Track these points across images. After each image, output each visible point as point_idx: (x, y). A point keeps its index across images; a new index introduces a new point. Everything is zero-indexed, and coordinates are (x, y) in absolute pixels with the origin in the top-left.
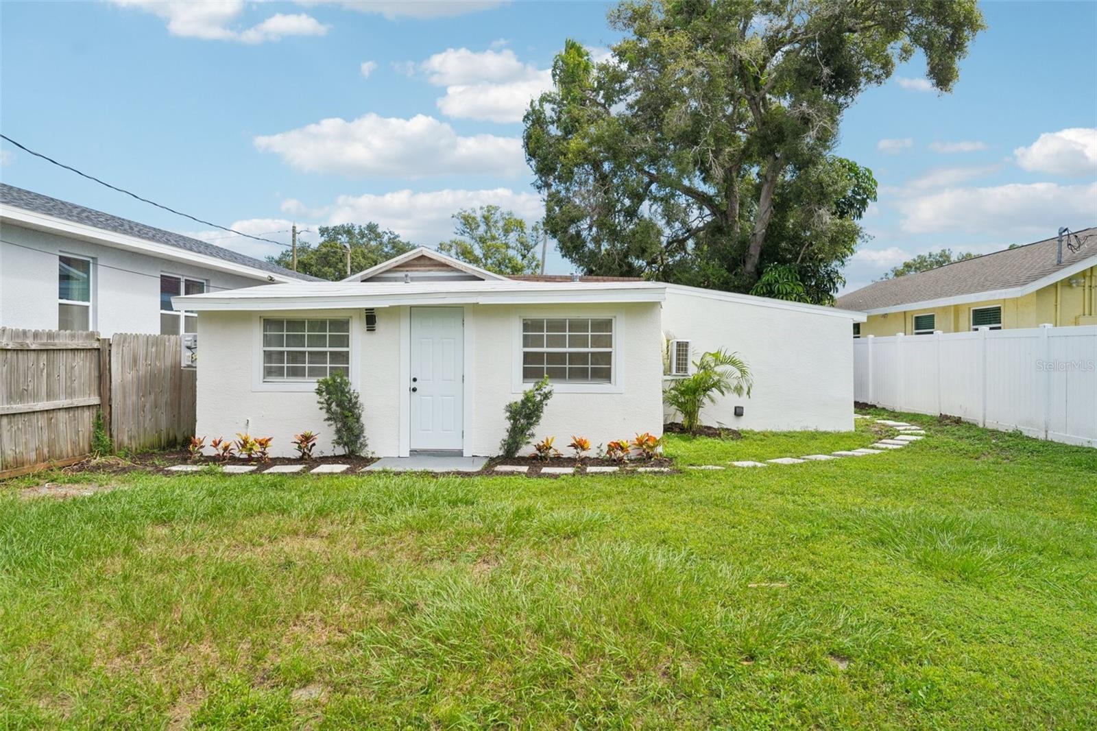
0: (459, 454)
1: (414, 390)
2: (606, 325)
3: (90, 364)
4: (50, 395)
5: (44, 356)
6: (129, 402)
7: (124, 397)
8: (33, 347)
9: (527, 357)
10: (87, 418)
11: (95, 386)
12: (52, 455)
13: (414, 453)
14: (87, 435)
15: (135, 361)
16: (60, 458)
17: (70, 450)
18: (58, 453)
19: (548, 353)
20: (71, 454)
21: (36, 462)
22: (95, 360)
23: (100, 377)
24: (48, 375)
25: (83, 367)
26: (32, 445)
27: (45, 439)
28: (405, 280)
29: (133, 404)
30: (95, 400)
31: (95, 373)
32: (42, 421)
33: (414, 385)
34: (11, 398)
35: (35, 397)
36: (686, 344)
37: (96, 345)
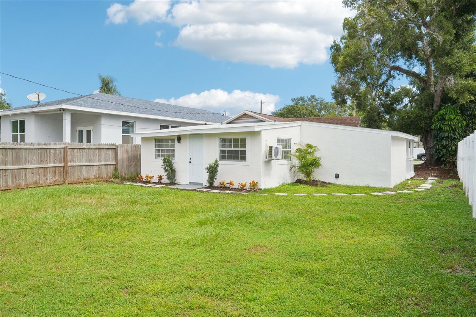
1: (190, 162)
2: (244, 140)
3: (113, 152)
4: (99, 161)
5: (97, 150)
6: (125, 164)
7: (123, 162)
8: (93, 148)
10: (112, 167)
11: (114, 159)
12: (99, 177)
14: (111, 173)
15: (127, 152)
16: (102, 178)
17: (105, 176)
18: (101, 176)
19: (234, 150)
20: (106, 177)
21: (94, 179)
22: (114, 151)
23: (116, 156)
24: (99, 156)
25: (111, 153)
26: (93, 174)
27: (97, 173)
28: (238, 123)
29: (126, 164)
30: (114, 163)
31: (114, 155)
32: (97, 168)
34: (86, 161)
35: (95, 161)
37: (114, 147)
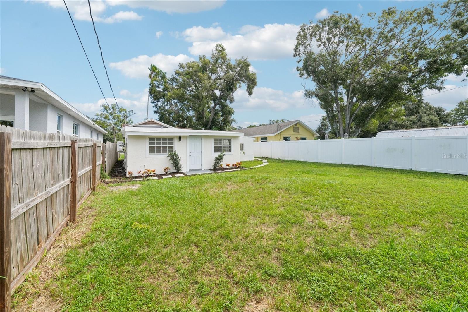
0: (201, 170)
1: (190, 155)
2: (230, 140)
9: (215, 147)
13: (190, 170)
19: (219, 146)
30: (101, 162)
33: (190, 154)
36: (243, 144)
